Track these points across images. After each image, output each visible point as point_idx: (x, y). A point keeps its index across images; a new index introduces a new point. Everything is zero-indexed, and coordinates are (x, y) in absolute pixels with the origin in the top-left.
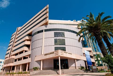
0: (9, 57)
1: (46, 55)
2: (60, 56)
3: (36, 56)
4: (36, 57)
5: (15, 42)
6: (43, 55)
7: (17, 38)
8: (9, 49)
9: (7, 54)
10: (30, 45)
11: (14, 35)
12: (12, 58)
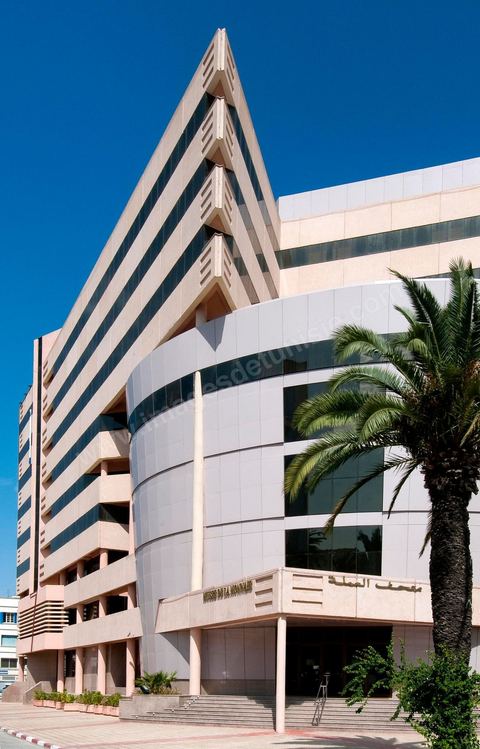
0: (36, 589)
1: (210, 596)
2: (283, 615)
3: (161, 601)
4: (163, 605)
5: (46, 475)
6: (196, 593)
7: (51, 446)
8: (26, 536)
9: (23, 568)
10: (128, 503)
11: (28, 415)
12: (46, 602)
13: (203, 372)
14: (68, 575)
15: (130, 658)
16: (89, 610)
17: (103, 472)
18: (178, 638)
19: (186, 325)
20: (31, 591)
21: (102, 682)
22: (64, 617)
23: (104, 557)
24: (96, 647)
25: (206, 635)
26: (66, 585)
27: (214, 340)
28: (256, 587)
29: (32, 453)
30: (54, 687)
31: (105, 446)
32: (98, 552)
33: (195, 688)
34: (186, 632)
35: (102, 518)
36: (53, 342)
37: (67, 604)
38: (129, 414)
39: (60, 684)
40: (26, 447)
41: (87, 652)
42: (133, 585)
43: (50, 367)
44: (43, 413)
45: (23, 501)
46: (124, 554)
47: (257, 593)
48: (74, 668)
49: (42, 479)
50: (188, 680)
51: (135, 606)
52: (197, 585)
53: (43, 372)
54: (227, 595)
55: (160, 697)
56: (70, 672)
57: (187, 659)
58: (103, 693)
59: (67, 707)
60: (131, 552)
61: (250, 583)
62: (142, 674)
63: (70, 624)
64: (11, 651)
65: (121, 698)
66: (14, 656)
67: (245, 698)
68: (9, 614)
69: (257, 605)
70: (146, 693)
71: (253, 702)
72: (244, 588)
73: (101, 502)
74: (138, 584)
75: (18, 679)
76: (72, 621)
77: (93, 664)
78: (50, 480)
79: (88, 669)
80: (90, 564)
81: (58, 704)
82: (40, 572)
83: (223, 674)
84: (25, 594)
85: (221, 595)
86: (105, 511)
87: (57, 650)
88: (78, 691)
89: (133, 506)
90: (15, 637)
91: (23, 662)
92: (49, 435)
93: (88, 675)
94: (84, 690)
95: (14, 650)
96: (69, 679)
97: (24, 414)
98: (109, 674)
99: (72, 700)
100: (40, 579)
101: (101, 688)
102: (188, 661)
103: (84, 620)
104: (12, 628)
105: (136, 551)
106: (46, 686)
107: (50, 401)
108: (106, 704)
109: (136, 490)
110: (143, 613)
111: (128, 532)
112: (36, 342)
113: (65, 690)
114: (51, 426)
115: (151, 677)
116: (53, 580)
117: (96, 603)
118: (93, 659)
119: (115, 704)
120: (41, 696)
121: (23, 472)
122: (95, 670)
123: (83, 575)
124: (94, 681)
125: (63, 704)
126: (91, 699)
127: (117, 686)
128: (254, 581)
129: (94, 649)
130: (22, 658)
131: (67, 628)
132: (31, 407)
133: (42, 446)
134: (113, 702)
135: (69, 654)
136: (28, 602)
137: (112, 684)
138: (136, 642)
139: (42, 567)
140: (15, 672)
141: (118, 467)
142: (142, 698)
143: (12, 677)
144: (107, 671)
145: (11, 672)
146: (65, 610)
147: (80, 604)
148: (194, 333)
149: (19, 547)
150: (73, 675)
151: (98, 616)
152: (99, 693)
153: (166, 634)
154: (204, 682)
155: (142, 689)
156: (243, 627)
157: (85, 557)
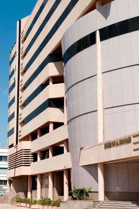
0: (17, 143)
1: (108, 145)
3: (81, 148)
4: (83, 151)
5: (22, 86)
6: (100, 144)
7: (25, 71)
8: (12, 116)
9: (10, 133)
10: (63, 98)
11: (14, 57)
12: (22, 150)
13: (101, 30)
14: (33, 136)
15: (65, 180)
16: (44, 154)
17: (51, 83)
18: (91, 168)
19: (91, 8)
20: (15, 144)
21: (51, 193)
22: (31, 158)
23: (51, 126)
24: (47, 174)
25: (106, 167)
26: (32, 141)
27: (106, 14)
28: (133, 140)
29: (16, 75)
30: (26, 195)
31: (52, 70)
32: (48, 124)
33: (101, 196)
34: (96, 165)
35: (50, 106)
36: (26, 22)
37: (33, 151)
38: (63, 53)
39: (29, 194)
40: (13, 73)
41: (43, 176)
42: (67, 140)
43: (24, 33)
44: (21, 56)
45: (11, 99)
46: (62, 124)
47: (134, 144)
48: (36, 185)
49: (20, 88)
50: (97, 192)
51: (68, 151)
52: (100, 140)
53: (21, 36)
54: (118, 145)
55: (82, 202)
56: (34, 188)
57: (97, 180)
58: (51, 199)
59: (33, 206)
60: (65, 123)
61: (130, 138)
62: (73, 189)
63: (34, 161)
64: (5, 176)
65: (61, 202)
66: (5, 179)
67: (130, 203)
68: (3, 157)
69: (134, 150)
70: (74, 199)
71: (135, 205)
72: (127, 141)
73: (49, 98)
74: (69, 140)
75: (8, 191)
76: (35, 160)
77: (47, 183)
78: (24, 88)
79: (44, 186)
80: (44, 130)
81: (28, 205)
82: (19, 134)
83: (117, 189)
84: (11, 146)
85: (114, 145)
86: (51, 102)
87: (28, 176)
88: (39, 198)
89: (66, 99)
90: (7, 168)
91: (10, 182)
92: (24, 66)
93: (44, 189)
94: (42, 197)
95: (5, 175)
96: (34, 191)
97: (12, 56)
98: (55, 189)
99: (35, 202)
100: (19, 138)
101: (50, 196)
102: (97, 182)
103: (41, 159)
104: (4, 164)
105: (68, 122)
106: (22, 195)
107: (24, 50)
108: (54, 205)
109: (67, 91)
110: (72, 155)
111: (64, 113)
112: (18, 22)
113: (31, 197)
114: (25, 62)
115: (78, 190)
116: (26, 138)
117: (48, 150)
118: (46, 180)
119: (58, 205)
120: (19, 201)
121: (11, 85)
122: (47, 187)
123: (41, 136)
124: (47, 193)
125: (30, 205)
126: (45, 202)
127: (59, 195)
128: (132, 138)
129: (46, 175)
130: (10, 180)
131: (33, 164)
132: (16, 53)
133: (21, 71)
134: (57, 204)
135: (34, 177)
136: (13, 150)
137: (56, 194)
138: (69, 171)
139: (20, 132)
140: (6, 187)
141: (58, 80)
142: (72, 202)
143: (5, 190)
144: (53, 187)
145: (4, 187)
146: (32, 154)
147: (39, 151)
148: (95, 11)
149: (8, 122)
150: (36, 189)
151: (48, 157)
152: (49, 199)
153: (85, 167)
154: (106, 193)
155: (73, 197)
156: (127, 162)
157: (42, 126)
